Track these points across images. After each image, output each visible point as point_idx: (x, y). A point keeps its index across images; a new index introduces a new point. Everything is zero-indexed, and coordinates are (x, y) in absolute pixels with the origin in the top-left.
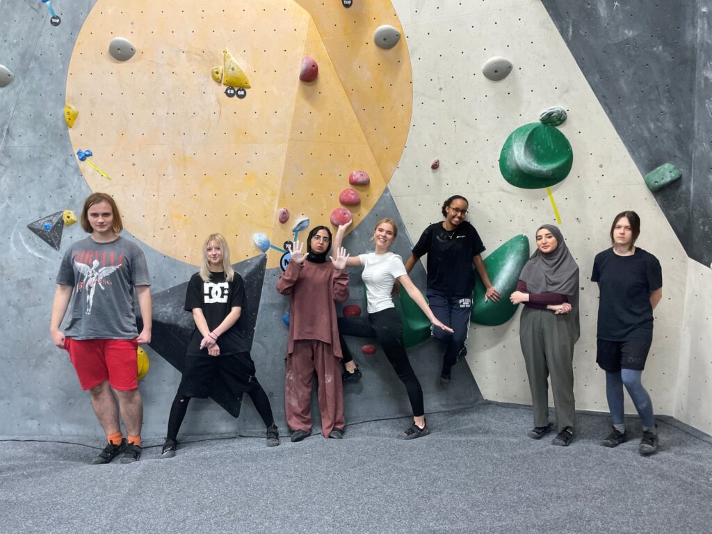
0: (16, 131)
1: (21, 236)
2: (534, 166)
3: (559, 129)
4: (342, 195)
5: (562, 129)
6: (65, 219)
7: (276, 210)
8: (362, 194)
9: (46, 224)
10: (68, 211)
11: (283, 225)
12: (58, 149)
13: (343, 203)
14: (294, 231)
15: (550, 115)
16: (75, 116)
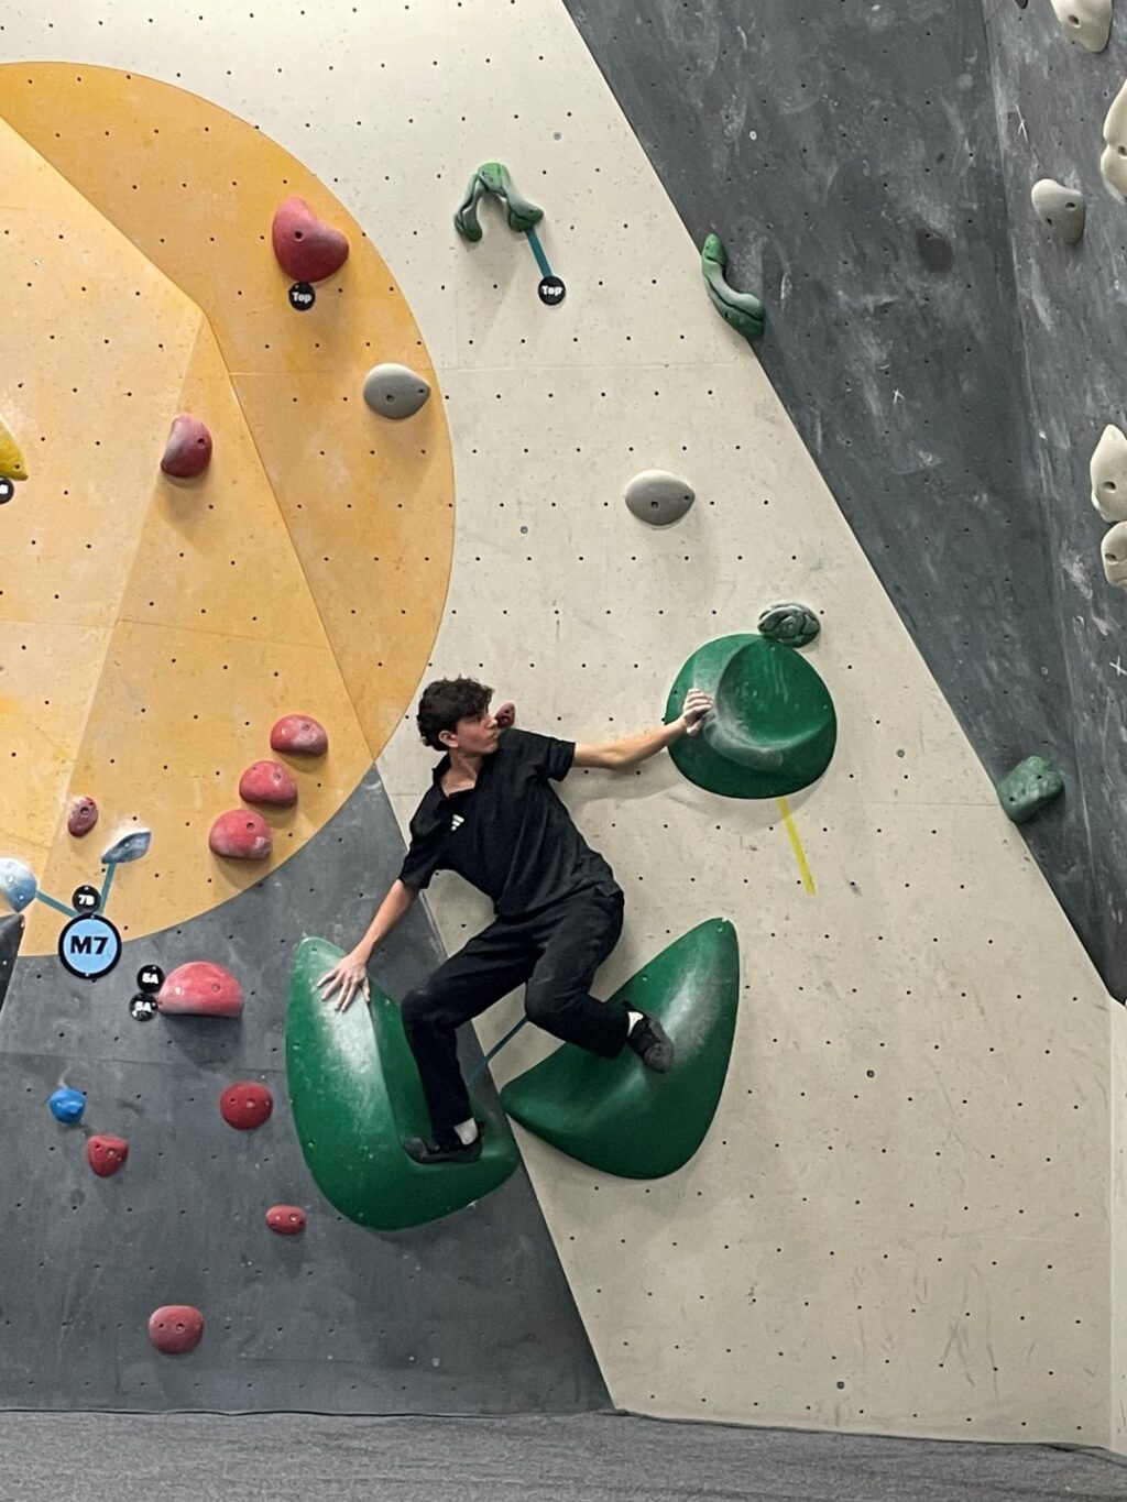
2: (741, 740)
4: (246, 776)
5: (808, 655)
7: (62, 800)
8: (303, 780)
11: (78, 841)
13: (248, 797)
14: (104, 861)
15: (778, 618)
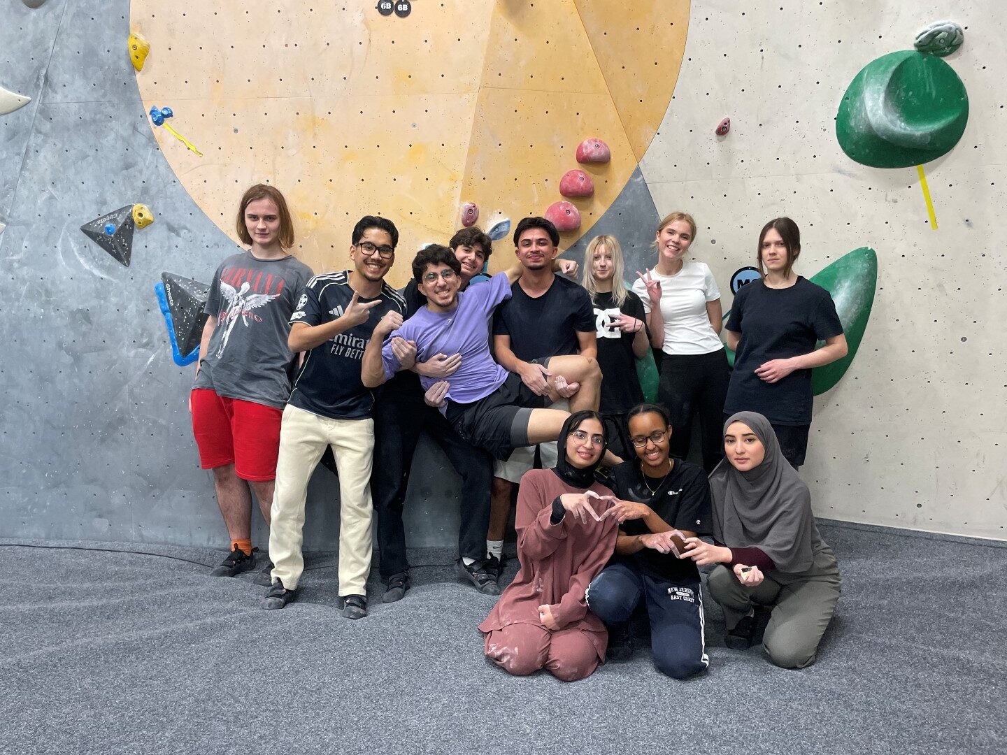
0: (60, 77)
1: (72, 244)
2: (900, 127)
3: (948, 62)
4: (563, 179)
5: (953, 62)
6: (136, 218)
7: (457, 205)
8: (596, 180)
9: (108, 225)
10: (139, 205)
12: (122, 106)
13: (566, 193)
15: (933, 36)
16: (146, 52)
